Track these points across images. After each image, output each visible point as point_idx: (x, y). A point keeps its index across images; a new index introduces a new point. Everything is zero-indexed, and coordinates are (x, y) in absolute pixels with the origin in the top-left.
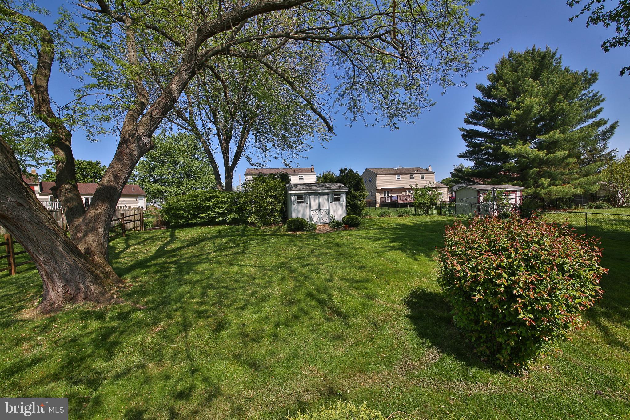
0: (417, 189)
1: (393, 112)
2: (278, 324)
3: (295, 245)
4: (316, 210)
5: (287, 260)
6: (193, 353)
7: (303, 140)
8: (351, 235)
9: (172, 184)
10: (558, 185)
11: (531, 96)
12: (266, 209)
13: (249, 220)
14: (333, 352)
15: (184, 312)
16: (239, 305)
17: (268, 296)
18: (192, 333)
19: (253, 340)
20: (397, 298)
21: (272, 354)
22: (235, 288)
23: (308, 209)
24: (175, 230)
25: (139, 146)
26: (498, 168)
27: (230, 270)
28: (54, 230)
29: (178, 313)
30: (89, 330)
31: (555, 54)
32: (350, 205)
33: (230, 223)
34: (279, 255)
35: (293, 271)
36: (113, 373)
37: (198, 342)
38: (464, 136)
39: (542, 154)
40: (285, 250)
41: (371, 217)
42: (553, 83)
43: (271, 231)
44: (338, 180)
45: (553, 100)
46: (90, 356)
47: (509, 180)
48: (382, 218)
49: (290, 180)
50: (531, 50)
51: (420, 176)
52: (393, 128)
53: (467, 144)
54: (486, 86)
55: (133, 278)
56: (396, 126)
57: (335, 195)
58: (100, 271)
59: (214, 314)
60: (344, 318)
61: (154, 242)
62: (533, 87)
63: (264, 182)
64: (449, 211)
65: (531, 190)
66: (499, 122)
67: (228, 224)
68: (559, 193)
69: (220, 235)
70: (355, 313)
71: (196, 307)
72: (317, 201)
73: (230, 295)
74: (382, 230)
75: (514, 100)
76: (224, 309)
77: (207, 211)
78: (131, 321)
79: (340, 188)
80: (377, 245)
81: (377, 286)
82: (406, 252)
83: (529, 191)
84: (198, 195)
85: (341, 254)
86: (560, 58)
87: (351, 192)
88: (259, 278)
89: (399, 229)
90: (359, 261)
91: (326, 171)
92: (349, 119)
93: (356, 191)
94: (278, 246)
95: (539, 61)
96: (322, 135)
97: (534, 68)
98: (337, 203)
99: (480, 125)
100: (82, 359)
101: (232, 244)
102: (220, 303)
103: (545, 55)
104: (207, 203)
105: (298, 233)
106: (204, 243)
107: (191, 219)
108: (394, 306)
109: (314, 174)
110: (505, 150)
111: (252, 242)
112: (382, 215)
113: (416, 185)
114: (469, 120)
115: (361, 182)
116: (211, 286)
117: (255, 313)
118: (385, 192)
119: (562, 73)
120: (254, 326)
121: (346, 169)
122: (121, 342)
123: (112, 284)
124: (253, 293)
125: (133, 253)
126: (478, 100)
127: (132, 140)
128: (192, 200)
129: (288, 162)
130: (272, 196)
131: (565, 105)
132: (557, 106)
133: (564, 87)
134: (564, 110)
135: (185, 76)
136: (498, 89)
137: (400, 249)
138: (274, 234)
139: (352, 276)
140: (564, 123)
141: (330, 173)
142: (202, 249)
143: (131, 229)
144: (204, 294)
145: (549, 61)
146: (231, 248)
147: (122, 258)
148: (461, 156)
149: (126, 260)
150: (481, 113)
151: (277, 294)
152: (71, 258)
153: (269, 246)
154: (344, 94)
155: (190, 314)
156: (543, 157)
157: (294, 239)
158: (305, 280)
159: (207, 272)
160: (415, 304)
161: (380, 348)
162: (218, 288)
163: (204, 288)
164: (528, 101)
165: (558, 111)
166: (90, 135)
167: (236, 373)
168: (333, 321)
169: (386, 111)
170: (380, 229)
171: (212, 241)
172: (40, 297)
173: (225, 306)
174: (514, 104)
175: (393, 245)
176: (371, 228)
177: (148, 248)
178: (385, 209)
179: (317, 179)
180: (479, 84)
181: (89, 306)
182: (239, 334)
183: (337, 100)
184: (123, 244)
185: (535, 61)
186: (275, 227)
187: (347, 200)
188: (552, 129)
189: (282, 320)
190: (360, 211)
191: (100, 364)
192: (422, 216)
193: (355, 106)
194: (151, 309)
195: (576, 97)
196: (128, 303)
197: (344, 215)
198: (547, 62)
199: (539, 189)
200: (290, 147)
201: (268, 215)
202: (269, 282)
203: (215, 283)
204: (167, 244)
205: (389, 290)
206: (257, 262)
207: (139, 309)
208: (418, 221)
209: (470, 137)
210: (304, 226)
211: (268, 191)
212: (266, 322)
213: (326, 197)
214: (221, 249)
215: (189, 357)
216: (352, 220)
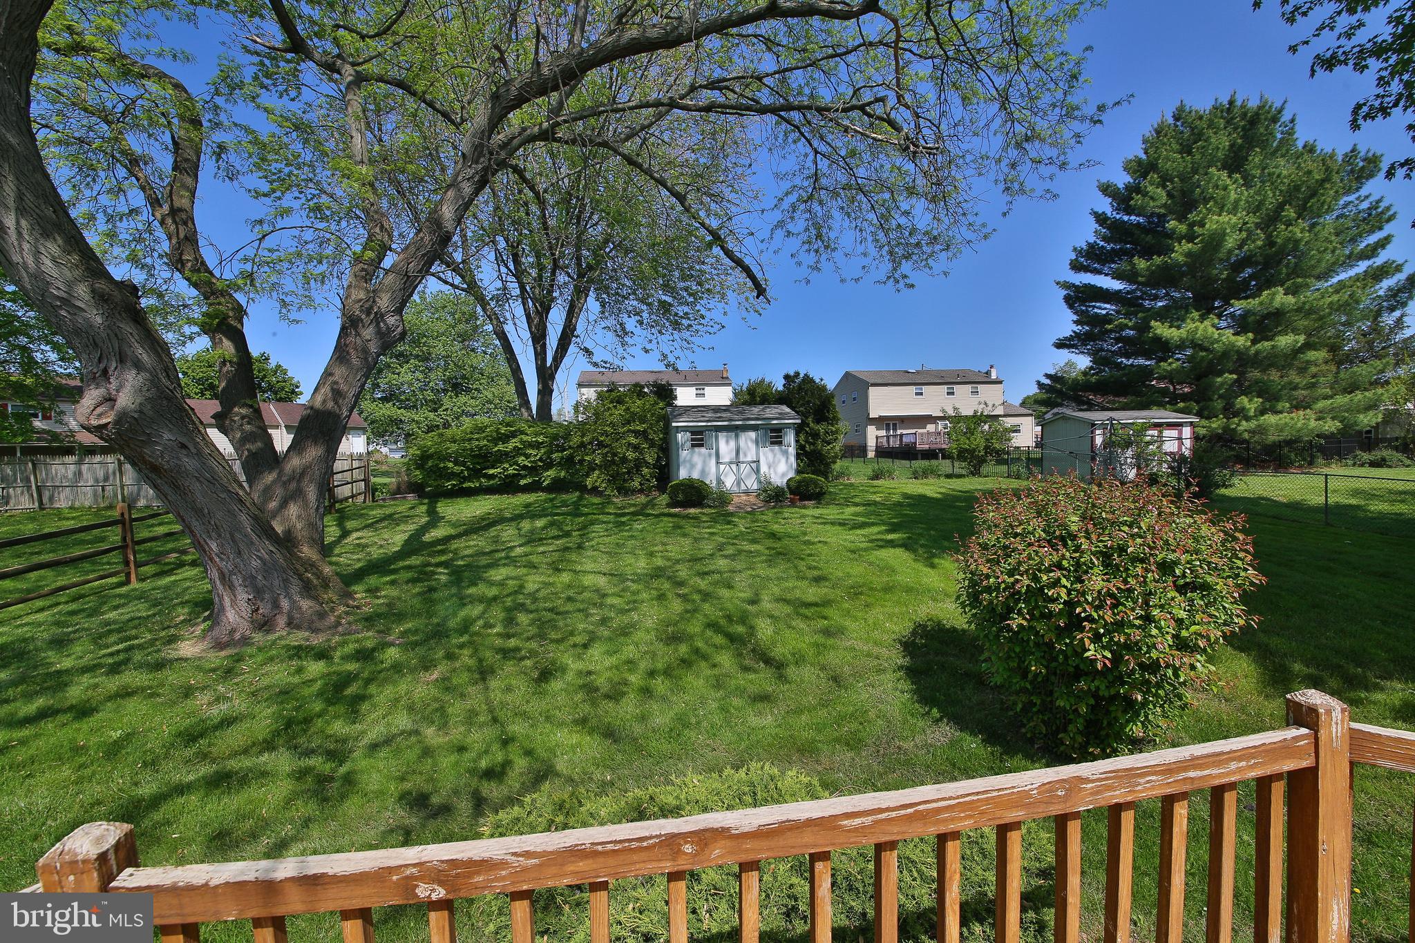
0: (957, 419)
1: (899, 251)
2: (652, 674)
3: (685, 535)
4: (731, 463)
5: (669, 564)
6: (501, 715)
7: (703, 312)
8: (803, 516)
9: (422, 405)
10: (1281, 412)
11: (1222, 209)
12: (624, 460)
13: (589, 482)
14: (754, 721)
15: (476, 650)
16: (578, 639)
17: (633, 625)
18: (494, 683)
19: (608, 697)
20: (886, 637)
21: (643, 718)
22: (567, 612)
23: (713, 461)
24: (436, 502)
25: (379, 333)
26: (1146, 373)
27: (556, 579)
28: (237, 494)
29: (466, 652)
30: (308, 676)
31: (1280, 111)
32: (806, 454)
33: (548, 489)
34: (651, 554)
35: (681, 584)
36: (365, 741)
37: (509, 698)
38: (1067, 299)
39: (1242, 341)
40: (664, 544)
41: (853, 480)
42: (1272, 179)
43: (634, 505)
44: (781, 399)
45: (1272, 220)
46: (319, 715)
47: (1169, 400)
48: (875, 482)
49: (675, 398)
50: (1225, 102)
51: (969, 387)
52: (901, 285)
53: (1075, 318)
54: (1121, 186)
55: (368, 591)
56: (908, 281)
57: (773, 430)
58: (313, 574)
59: (533, 654)
60: (778, 668)
61: (398, 525)
62: (1225, 188)
63: (620, 401)
64: (1027, 467)
65: (1216, 424)
66: (1148, 269)
67: (544, 490)
68: (1281, 431)
69: (529, 513)
70: (799, 660)
71: (499, 642)
72: (732, 444)
73: (561, 624)
74: (872, 508)
75: (1181, 218)
76: (552, 647)
77: (502, 463)
78: (382, 662)
79: (782, 416)
80: (857, 537)
81: (848, 613)
82: (914, 551)
83: (1214, 425)
84: (481, 430)
85: (780, 554)
86: (1292, 121)
87: (808, 425)
88: (613, 595)
89: (909, 505)
90: (815, 568)
91: (755, 377)
92: (804, 266)
93: (818, 421)
94: (649, 537)
95: (1244, 128)
96: (747, 299)
97: (1232, 146)
98: (776, 448)
99: (1106, 275)
100: (308, 721)
101: (555, 532)
102: (541, 636)
103: (1257, 114)
104: (501, 447)
105: (692, 511)
106: (499, 527)
107: (469, 479)
108: (876, 650)
109: (729, 385)
110: (1159, 331)
111: (597, 527)
112: (876, 477)
113: (955, 409)
114: (1081, 264)
115: (830, 402)
116: (521, 607)
117: (610, 653)
118: (888, 425)
119: (1299, 156)
120: (608, 674)
121: (797, 374)
122: (371, 696)
123: (334, 599)
124: (604, 621)
125: (358, 545)
126: (1101, 219)
127: (366, 320)
128: (470, 440)
129: (671, 359)
130: (636, 433)
131: (1299, 231)
132: (1281, 233)
133: (1297, 188)
134: (1297, 242)
135: (467, 188)
136: (1145, 194)
137: (905, 546)
138: (641, 512)
139: (798, 593)
140: (1296, 271)
141: (763, 381)
142: (496, 540)
143: (346, 499)
144: (510, 621)
145: (1267, 128)
146: (553, 538)
147: (339, 555)
148: (1061, 345)
149: (347, 558)
150: (1109, 248)
151: (649, 623)
152: (265, 548)
153: (632, 536)
154: (794, 211)
155: (488, 654)
156: (1248, 349)
157: (683, 522)
158: (703, 600)
159: (510, 582)
160: (919, 648)
161: (841, 719)
162: (537, 611)
163: (508, 610)
164: (1214, 222)
165: (1284, 245)
166: (284, 311)
167: (579, 745)
168: (755, 671)
169: (886, 248)
170: (869, 505)
171: (514, 524)
172: (204, 621)
173: (552, 641)
174: (1183, 228)
175: (890, 537)
176: (848, 502)
177: (386, 536)
178: (886, 463)
179: (735, 394)
180: (1104, 180)
181: (298, 638)
182: (581, 687)
183: (780, 224)
184: (334, 528)
185: (1235, 129)
186: (642, 499)
187: (797, 441)
188: (1269, 283)
189: (660, 666)
190: (827, 465)
191: (339, 727)
192: (966, 480)
193: (819, 238)
194: (415, 644)
195: (1327, 212)
196: (370, 634)
197: (791, 474)
198: (1262, 130)
199: (1236, 420)
200: (676, 325)
201: (629, 473)
202: (635, 602)
203: (528, 602)
204: (424, 529)
205: (871, 622)
206: (608, 566)
207: (392, 644)
208: (953, 490)
209: (1083, 301)
210: (704, 497)
211: (629, 422)
212: (630, 670)
213: (753, 435)
214: (534, 541)
215: (495, 720)
216: (807, 485)
